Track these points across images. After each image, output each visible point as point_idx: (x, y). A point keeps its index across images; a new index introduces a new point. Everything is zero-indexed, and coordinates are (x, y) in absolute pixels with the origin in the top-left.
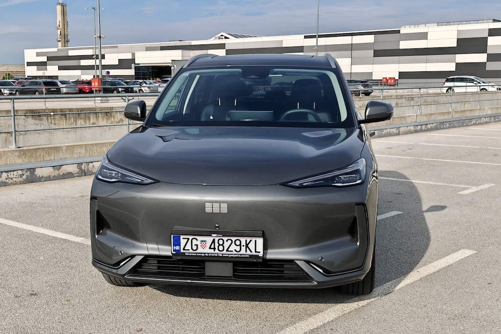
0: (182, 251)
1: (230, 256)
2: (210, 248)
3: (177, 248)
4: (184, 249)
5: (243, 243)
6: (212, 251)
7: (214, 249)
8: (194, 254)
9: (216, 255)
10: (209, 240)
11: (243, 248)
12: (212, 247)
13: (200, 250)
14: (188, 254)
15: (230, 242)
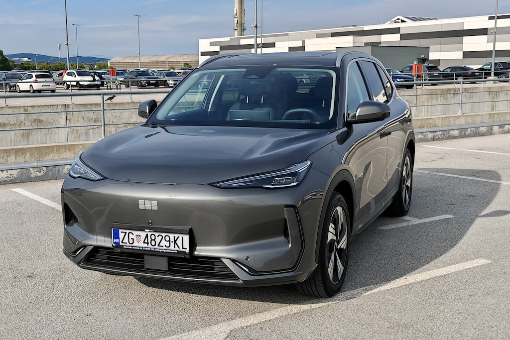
0: (121, 244)
1: (161, 251)
2: (144, 243)
3: (117, 241)
4: (122, 242)
5: (172, 240)
6: (146, 245)
7: (148, 243)
8: (130, 248)
9: (149, 249)
10: (143, 234)
11: (172, 244)
12: (146, 241)
13: (136, 244)
14: (126, 247)
15: (160, 237)
